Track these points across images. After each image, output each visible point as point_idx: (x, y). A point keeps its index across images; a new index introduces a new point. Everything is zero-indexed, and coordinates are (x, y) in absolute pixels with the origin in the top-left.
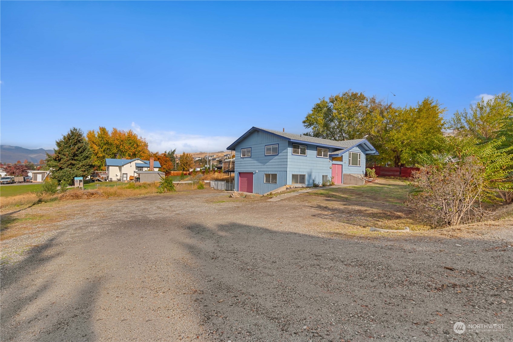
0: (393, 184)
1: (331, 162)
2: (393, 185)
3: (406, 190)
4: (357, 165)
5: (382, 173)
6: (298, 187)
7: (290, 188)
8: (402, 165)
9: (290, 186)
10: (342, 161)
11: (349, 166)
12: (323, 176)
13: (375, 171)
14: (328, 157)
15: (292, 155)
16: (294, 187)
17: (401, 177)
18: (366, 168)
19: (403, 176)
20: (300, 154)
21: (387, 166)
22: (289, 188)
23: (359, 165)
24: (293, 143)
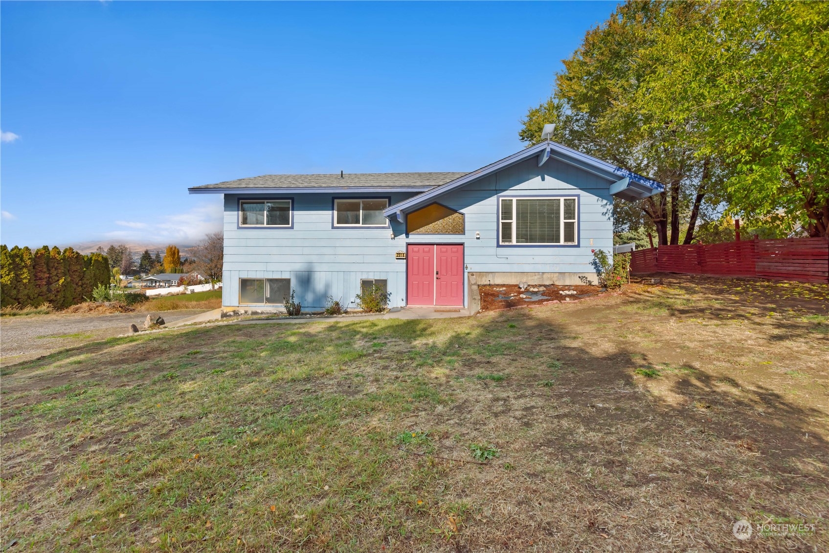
1: (402, 240)
4: (558, 242)
7: (236, 313)
9: (236, 309)
10: (461, 231)
11: (499, 246)
12: (365, 283)
14: (387, 225)
15: (240, 228)
16: (250, 312)
20: (265, 226)
22: (232, 313)
23: (569, 240)
24: (239, 199)
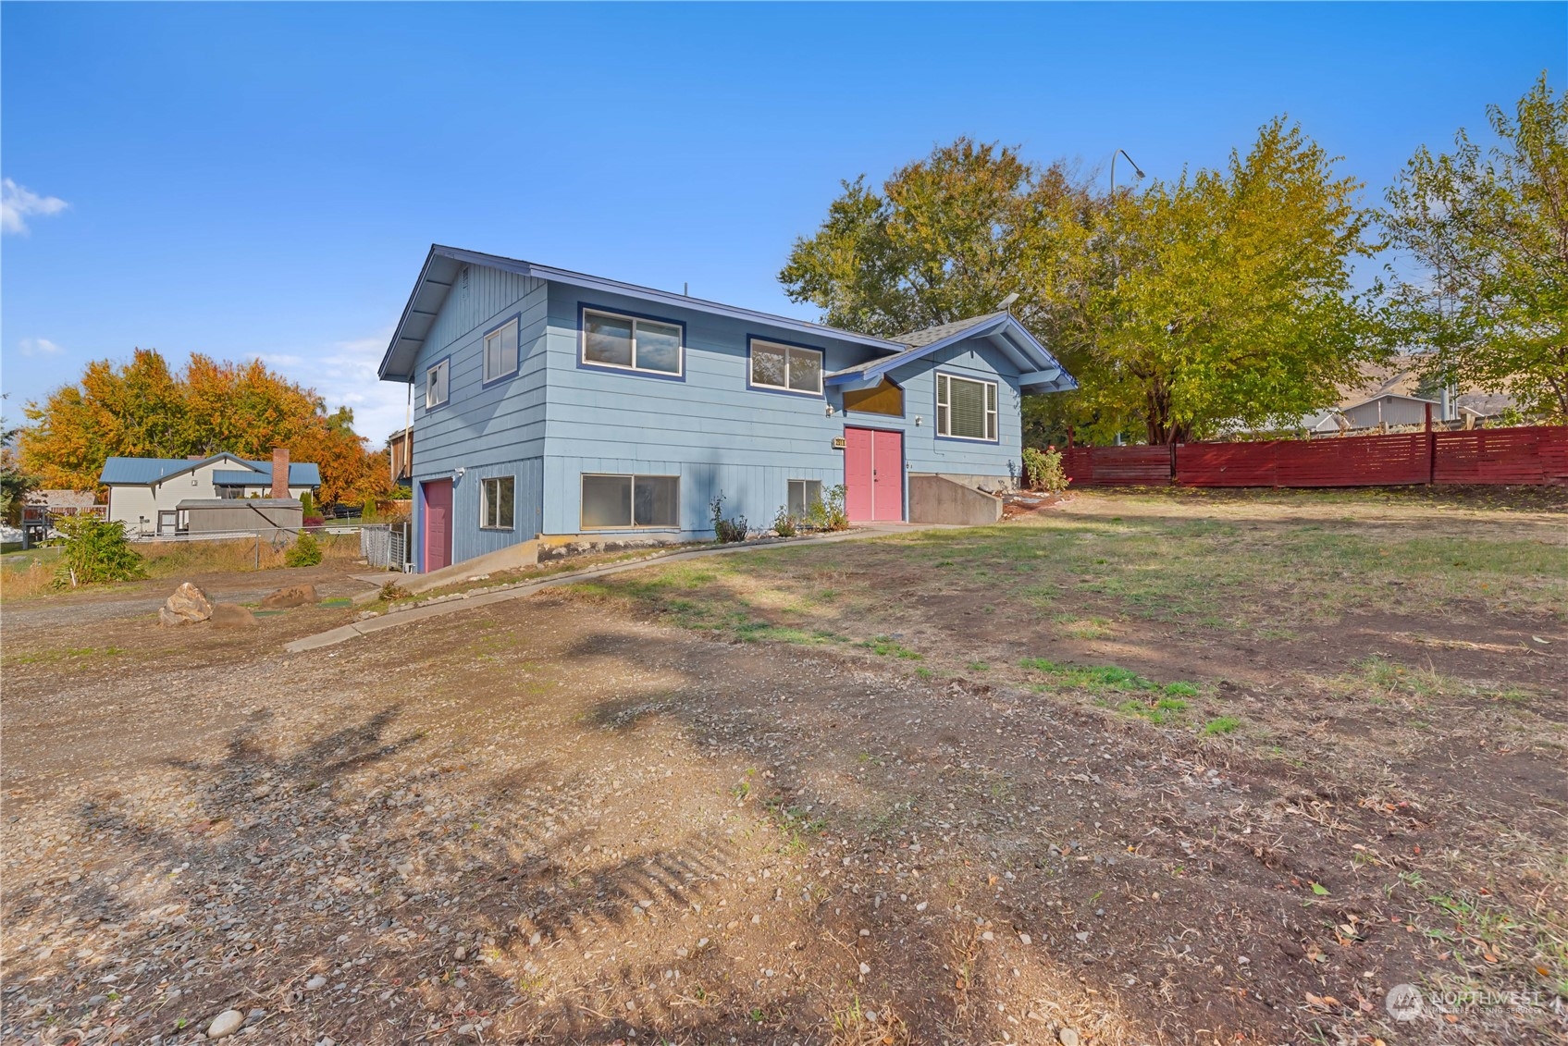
0: (1138, 514)
1: (839, 419)
2: (1137, 518)
3: (1197, 541)
4: (982, 436)
5: (1099, 471)
6: (626, 547)
7: (571, 548)
8: (1181, 433)
10: (901, 414)
11: (937, 438)
12: (794, 487)
13: (1062, 462)
14: (821, 394)
15: (580, 366)
16: (601, 546)
17: (1178, 485)
18: (1024, 447)
19: (1187, 482)
20: (634, 368)
21: (1120, 443)
22: (563, 551)
23: (991, 435)
24: (580, 304)
